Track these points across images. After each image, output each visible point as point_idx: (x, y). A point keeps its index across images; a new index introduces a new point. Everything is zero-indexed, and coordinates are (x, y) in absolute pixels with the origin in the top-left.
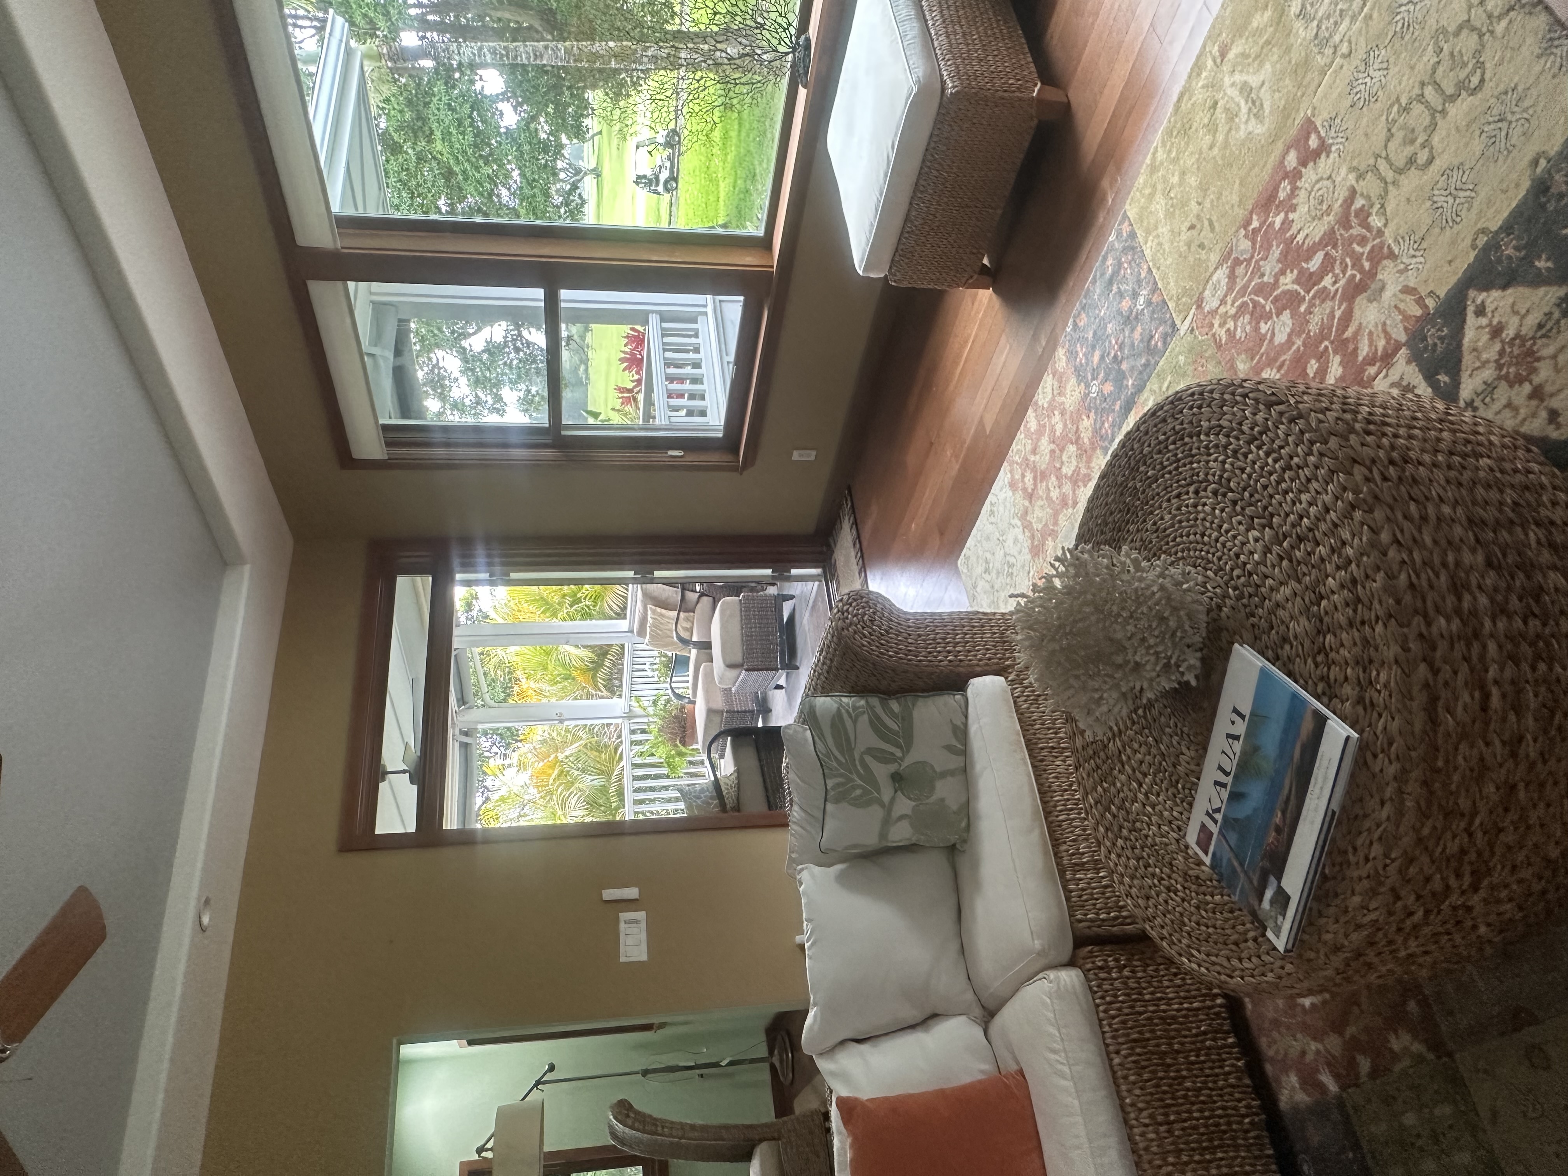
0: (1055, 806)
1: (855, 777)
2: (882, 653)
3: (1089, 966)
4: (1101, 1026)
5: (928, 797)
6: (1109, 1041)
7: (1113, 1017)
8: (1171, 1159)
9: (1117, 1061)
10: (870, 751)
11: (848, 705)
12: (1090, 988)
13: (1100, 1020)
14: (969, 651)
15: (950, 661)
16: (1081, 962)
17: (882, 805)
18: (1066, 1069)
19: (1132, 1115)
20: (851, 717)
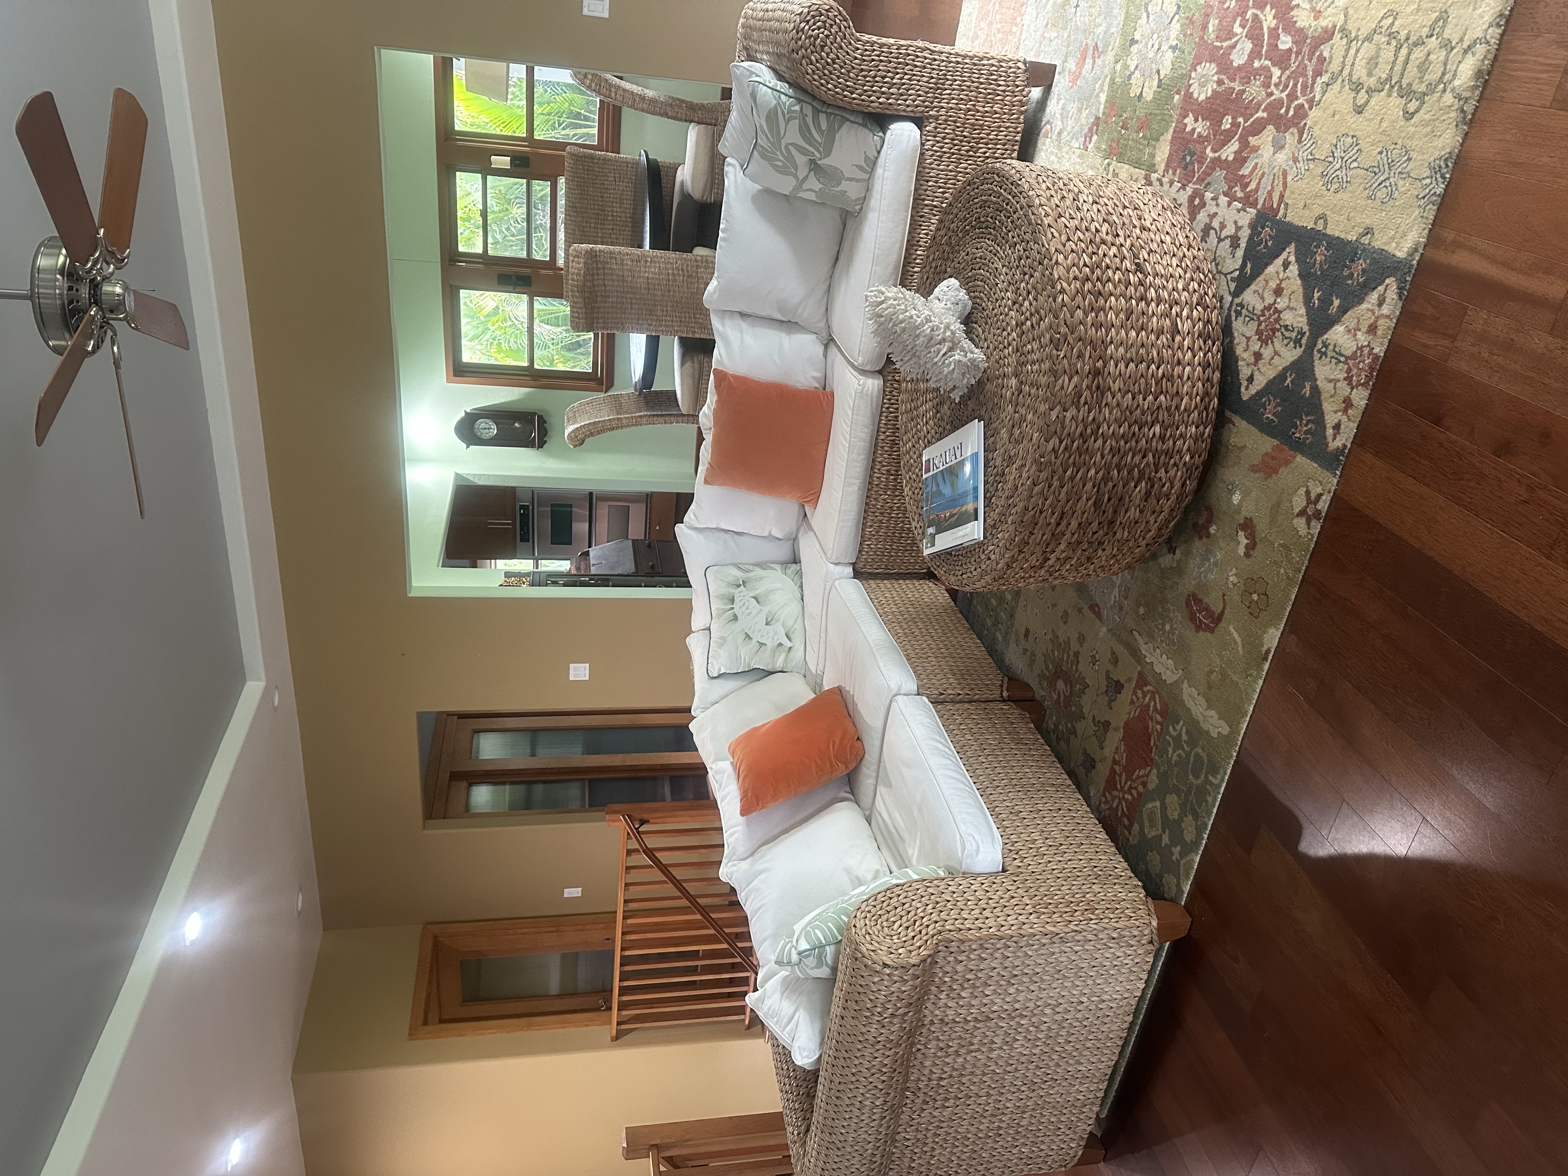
0: (915, 259)
1: (779, 153)
2: (822, 85)
3: (890, 378)
4: (881, 416)
5: (833, 187)
6: (881, 425)
7: (891, 413)
8: (889, 493)
9: (882, 437)
10: (794, 145)
11: (784, 104)
12: (884, 391)
13: (882, 412)
14: (902, 95)
15: (881, 103)
16: (886, 374)
17: (797, 178)
18: (848, 437)
19: (878, 467)
20: (784, 117)
